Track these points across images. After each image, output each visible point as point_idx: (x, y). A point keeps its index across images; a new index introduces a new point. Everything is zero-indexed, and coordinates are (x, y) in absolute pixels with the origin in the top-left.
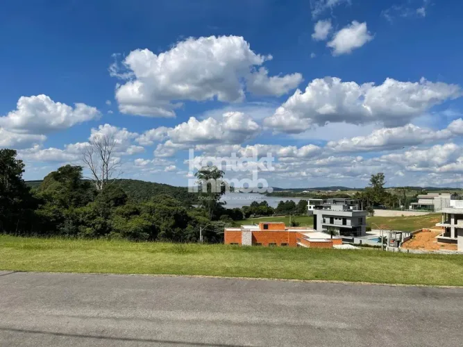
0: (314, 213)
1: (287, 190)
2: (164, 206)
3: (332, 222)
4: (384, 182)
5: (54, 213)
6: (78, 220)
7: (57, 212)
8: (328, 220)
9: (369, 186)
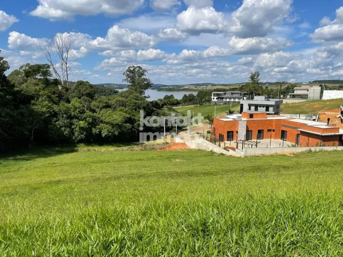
0: (241, 103)
1: (171, 86)
2: (134, 100)
3: (256, 109)
4: (259, 78)
5: (47, 108)
6: (71, 115)
7: (49, 107)
8: (253, 108)
9: (249, 81)
